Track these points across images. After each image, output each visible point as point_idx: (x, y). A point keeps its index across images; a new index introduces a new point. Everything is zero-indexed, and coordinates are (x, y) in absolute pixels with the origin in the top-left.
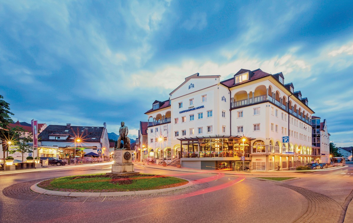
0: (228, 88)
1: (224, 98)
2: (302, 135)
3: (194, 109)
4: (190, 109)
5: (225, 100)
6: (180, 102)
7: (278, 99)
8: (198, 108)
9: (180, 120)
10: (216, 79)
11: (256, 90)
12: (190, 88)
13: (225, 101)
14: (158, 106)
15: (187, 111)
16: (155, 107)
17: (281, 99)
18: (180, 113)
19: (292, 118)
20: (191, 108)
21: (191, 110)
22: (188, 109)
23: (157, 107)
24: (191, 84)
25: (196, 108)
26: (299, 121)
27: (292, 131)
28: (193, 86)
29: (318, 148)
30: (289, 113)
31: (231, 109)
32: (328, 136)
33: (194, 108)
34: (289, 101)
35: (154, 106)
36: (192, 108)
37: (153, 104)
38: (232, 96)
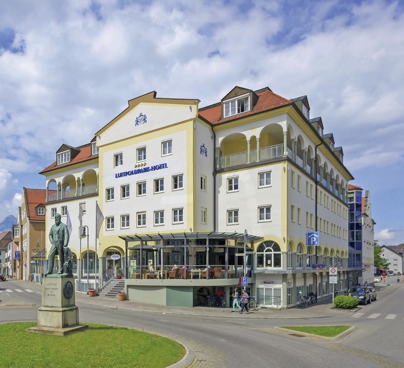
0: (210, 127)
1: (203, 148)
2: (335, 225)
3: (146, 170)
4: (137, 169)
5: (206, 153)
6: (117, 152)
7: (300, 153)
8: (154, 168)
9: (118, 192)
10: (191, 108)
11: (262, 134)
12: (138, 123)
13: (206, 155)
14: (68, 158)
15: (132, 173)
16: (62, 160)
17: (304, 153)
18: (116, 177)
19: (321, 192)
20: (140, 168)
21: (139, 171)
22: (134, 169)
23: (65, 159)
24: (141, 115)
25: (150, 168)
26: (331, 197)
27: (321, 219)
28: (145, 120)
29: (358, 252)
30: (317, 183)
31: (216, 172)
32: (371, 225)
33: (145, 167)
34: (316, 157)
35: (59, 158)
36: (143, 168)
37: (57, 153)
38: (219, 144)
